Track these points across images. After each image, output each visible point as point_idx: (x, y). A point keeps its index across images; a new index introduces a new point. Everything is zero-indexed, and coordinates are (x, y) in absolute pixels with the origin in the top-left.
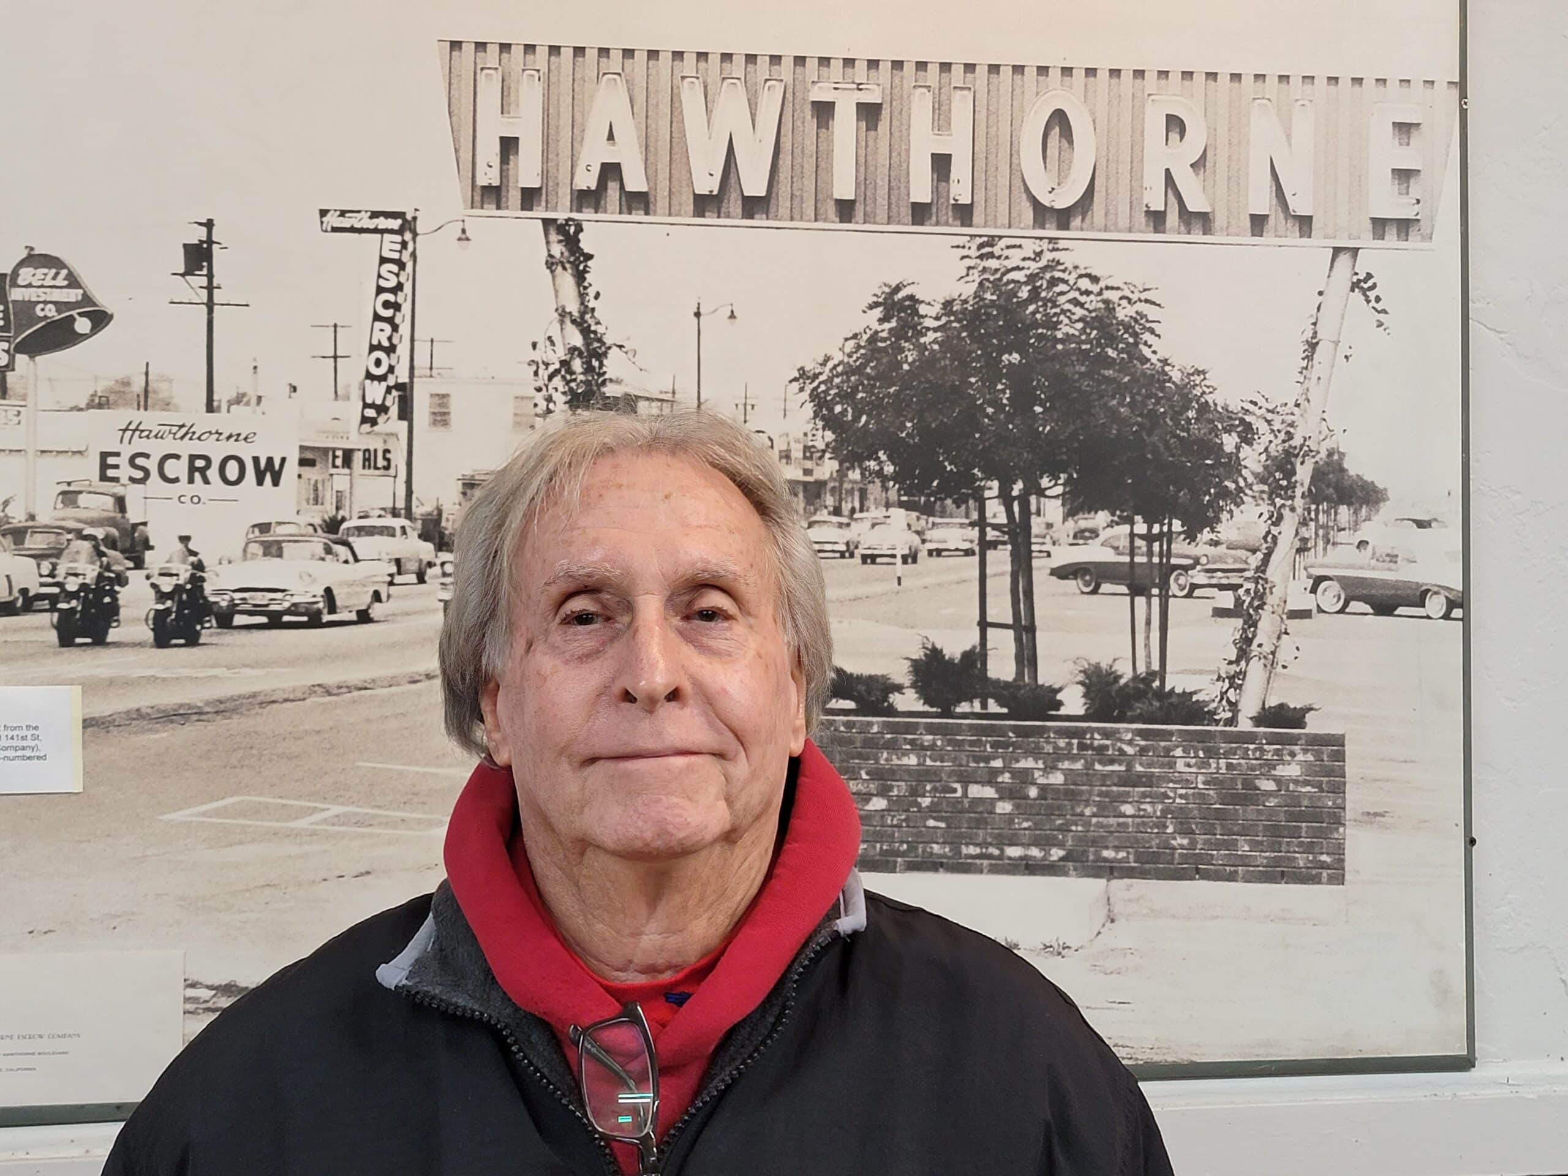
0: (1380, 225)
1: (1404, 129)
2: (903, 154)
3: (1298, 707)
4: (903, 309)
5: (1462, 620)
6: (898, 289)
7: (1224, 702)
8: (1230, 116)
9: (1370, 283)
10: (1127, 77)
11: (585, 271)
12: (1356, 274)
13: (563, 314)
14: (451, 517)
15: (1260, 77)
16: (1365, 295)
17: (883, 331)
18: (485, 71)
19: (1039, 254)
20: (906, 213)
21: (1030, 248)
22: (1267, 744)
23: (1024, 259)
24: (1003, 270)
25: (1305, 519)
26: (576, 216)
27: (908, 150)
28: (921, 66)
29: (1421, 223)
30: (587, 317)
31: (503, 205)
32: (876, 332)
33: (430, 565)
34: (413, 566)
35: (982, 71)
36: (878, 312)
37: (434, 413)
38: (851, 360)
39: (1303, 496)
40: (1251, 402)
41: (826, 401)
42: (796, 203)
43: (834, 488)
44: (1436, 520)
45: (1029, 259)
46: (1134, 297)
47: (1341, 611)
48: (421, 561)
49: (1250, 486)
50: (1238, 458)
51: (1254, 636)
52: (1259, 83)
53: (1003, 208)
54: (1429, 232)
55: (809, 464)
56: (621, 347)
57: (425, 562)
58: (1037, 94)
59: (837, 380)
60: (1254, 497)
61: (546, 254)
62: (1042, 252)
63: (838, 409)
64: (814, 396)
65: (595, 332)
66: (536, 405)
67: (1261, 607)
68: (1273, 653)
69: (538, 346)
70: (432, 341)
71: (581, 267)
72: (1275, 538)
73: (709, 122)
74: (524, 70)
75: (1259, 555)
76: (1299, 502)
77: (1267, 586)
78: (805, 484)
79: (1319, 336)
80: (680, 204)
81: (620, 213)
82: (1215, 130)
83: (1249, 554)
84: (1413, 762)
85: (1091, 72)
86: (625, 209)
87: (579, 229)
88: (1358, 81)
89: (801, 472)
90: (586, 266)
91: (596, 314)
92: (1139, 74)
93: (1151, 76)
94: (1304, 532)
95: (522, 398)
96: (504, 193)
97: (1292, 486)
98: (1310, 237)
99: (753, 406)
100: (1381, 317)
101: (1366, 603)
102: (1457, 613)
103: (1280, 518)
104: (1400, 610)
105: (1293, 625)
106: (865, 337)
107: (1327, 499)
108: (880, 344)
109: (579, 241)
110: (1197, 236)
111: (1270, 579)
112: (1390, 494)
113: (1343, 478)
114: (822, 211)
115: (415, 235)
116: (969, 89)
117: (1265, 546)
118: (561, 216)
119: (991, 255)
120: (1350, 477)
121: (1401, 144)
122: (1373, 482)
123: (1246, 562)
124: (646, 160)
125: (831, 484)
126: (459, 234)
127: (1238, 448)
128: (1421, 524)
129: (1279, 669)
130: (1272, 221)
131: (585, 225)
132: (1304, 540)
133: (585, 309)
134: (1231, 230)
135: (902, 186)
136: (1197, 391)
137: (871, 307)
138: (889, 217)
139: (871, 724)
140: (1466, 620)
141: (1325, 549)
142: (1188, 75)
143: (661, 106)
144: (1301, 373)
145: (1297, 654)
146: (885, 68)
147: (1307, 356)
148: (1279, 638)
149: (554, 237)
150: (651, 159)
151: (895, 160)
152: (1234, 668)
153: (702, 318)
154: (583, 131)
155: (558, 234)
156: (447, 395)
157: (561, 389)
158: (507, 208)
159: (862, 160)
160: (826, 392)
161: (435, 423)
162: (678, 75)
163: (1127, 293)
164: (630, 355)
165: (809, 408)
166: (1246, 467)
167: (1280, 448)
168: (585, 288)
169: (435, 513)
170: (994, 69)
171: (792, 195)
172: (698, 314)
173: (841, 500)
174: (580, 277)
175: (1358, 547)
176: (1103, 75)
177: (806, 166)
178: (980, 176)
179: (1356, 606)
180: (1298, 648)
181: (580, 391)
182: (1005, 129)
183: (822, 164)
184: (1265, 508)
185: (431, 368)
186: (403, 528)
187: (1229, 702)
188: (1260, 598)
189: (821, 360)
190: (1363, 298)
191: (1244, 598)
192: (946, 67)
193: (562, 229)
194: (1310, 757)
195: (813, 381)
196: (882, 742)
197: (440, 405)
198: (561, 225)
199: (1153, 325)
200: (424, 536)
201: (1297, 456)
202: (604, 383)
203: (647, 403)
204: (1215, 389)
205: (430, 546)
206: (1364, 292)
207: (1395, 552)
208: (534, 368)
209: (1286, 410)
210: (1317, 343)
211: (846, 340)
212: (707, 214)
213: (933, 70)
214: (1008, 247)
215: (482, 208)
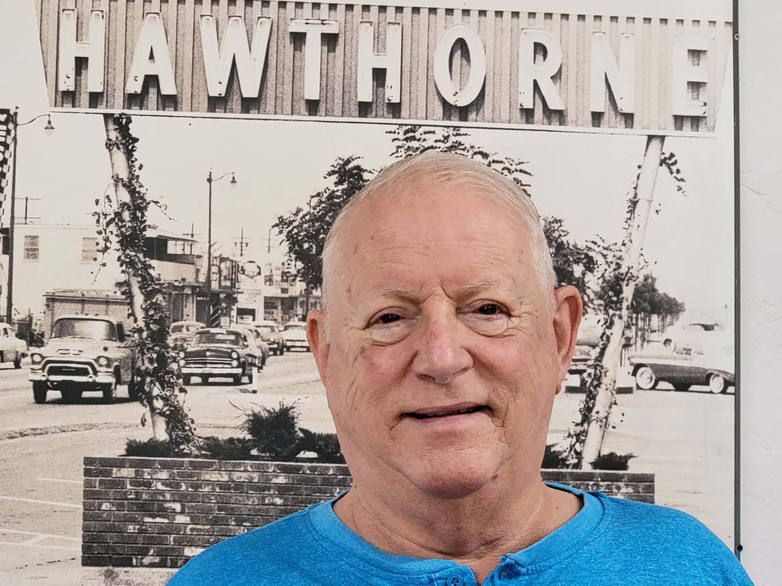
0: (679, 120)
1: (696, 54)
2: (353, 68)
3: (623, 455)
4: (352, 176)
5: (734, 394)
6: (348, 162)
7: (573, 452)
8: (578, 44)
9: (673, 160)
10: (507, 16)
11: (133, 150)
12: (663, 154)
13: (117, 180)
14: (38, 322)
15: (598, 18)
16: (669, 168)
17: (338, 191)
18: (66, 12)
19: (446, 138)
20: (354, 108)
21: (440, 133)
22: (603, 480)
23: (436, 141)
24: (422, 148)
25: (629, 324)
26: (127, 111)
27: (356, 66)
28: (366, 8)
29: (708, 119)
30: (134, 182)
31: (77, 104)
32: (333, 192)
33: (24, 355)
34: (12, 356)
35: (408, 12)
36: (334, 178)
37: (28, 250)
38: (315, 211)
39: (628, 308)
40: (593, 242)
41: (298, 240)
42: (279, 102)
43: (303, 301)
44: (717, 325)
45: (440, 141)
46: (513, 168)
47: (653, 388)
48: (17, 352)
49: (591, 301)
50: (583, 281)
51: (594, 405)
52: (598, 22)
53: (422, 106)
54: (712, 125)
55: (285, 285)
56: (156, 202)
57: (20, 354)
58: (446, 27)
59: (305, 226)
60: (594, 309)
61: (106, 138)
62: (449, 136)
63: (306, 246)
64: (289, 236)
65: (139, 193)
66: (97, 244)
67: (598, 385)
68: (606, 418)
69: (100, 202)
70: (27, 199)
71: (130, 147)
72: (608, 337)
73: (219, 46)
74: (92, 11)
75: (598, 350)
76: (625, 313)
77: (603, 371)
78: (283, 300)
79: (639, 196)
80: (199, 103)
81: (158, 109)
82: (567, 53)
83: (590, 348)
84: (700, 493)
85: (482, 13)
86: (160, 106)
87: (129, 121)
88: (664, 21)
89: (279, 291)
90: (133, 147)
91: (139, 180)
92: (515, 14)
93: (524, 16)
94: (628, 333)
95: (88, 239)
96: (77, 96)
97: (620, 301)
98: (632, 127)
99: (247, 244)
100: (681, 184)
101: (670, 382)
102: (731, 389)
103: (612, 323)
104: (693, 388)
105: (620, 398)
106: (325, 195)
107: (644, 310)
108: (336, 200)
109: (129, 129)
110: (555, 126)
111: (605, 366)
112: (686, 306)
113: (654, 296)
114: (296, 107)
115: (16, 125)
116: (399, 24)
117: (601, 343)
118: (117, 111)
119: (413, 138)
120: (659, 295)
121: (694, 65)
122: (674, 299)
123: (588, 354)
124: (176, 72)
125: (301, 299)
126: (46, 124)
127: (584, 274)
128: (707, 328)
129: (610, 429)
130: (606, 116)
131: (133, 118)
132: (628, 339)
133: (133, 177)
134: (579, 122)
135: (352, 90)
136: (556, 234)
137: (330, 174)
138: (343, 112)
139: (328, 468)
140: (737, 394)
141: (642, 345)
142: (548, 15)
143: (186, 36)
144: (626, 222)
145: (622, 418)
146: (341, 9)
147: (631, 211)
148: (610, 407)
149: (111, 126)
150: (179, 72)
151: (347, 72)
152: (579, 429)
153: (212, 183)
154: (132, 53)
155: (114, 124)
156: (37, 237)
157: (115, 232)
158: (80, 106)
159: (324, 73)
160: (298, 234)
161: (28, 256)
162: (198, 14)
163: (507, 165)
164: (163, 208)
165: (286, 246)
166: (589, 288)
167: (612, 274)
168: (133, 162)
169: (28, 319)
170: (416, 10)
171: (276, 96)
172: (210, 180)
173: (307, 310)
174: (129, 154)
175: (665, 343)
176: (491, 15)
177: (285, 76)
178: (406, 83)
179: (663, 385)
180: (623, 414)
181: (128, 233)
182: (423, 51)
183: (297, 75)
184: (602, 316)
185: (26, 218)
186: (5, 329)
187: (576, 452)
188: (598, 379)
189: (294, 211)
190: (668, 170)
191: (587, 379)
192: (383, 9)
193: (117, 120)
194: (630, 490)
195: (289, 226)
196: (335, 481)
197: (32, 244)
198: (117, 117)
199: (525, 188)
200: (20, 336)
201: (623, 280)
202: (144, 229)
203: (174, 242)
204: (568, 233)
205: (23, 343)
206: (669, 166)
207: (690, 347)
208: (97, 217)
209: (617, 248)
210: (637, 202)
211: (312, 197)
212: (217, 110)
213: (374, 10)
214: (425, 133)
215: (62, 106)
